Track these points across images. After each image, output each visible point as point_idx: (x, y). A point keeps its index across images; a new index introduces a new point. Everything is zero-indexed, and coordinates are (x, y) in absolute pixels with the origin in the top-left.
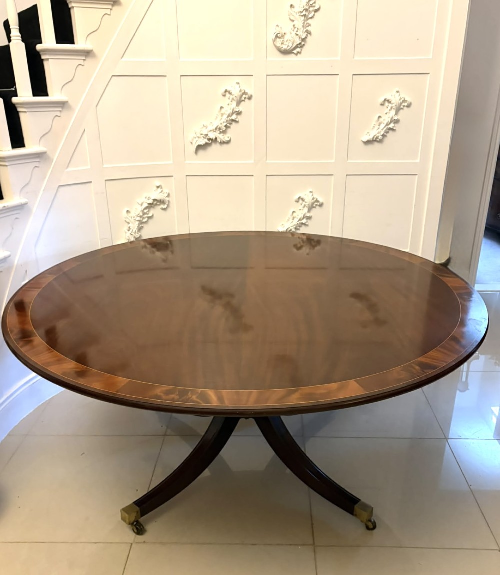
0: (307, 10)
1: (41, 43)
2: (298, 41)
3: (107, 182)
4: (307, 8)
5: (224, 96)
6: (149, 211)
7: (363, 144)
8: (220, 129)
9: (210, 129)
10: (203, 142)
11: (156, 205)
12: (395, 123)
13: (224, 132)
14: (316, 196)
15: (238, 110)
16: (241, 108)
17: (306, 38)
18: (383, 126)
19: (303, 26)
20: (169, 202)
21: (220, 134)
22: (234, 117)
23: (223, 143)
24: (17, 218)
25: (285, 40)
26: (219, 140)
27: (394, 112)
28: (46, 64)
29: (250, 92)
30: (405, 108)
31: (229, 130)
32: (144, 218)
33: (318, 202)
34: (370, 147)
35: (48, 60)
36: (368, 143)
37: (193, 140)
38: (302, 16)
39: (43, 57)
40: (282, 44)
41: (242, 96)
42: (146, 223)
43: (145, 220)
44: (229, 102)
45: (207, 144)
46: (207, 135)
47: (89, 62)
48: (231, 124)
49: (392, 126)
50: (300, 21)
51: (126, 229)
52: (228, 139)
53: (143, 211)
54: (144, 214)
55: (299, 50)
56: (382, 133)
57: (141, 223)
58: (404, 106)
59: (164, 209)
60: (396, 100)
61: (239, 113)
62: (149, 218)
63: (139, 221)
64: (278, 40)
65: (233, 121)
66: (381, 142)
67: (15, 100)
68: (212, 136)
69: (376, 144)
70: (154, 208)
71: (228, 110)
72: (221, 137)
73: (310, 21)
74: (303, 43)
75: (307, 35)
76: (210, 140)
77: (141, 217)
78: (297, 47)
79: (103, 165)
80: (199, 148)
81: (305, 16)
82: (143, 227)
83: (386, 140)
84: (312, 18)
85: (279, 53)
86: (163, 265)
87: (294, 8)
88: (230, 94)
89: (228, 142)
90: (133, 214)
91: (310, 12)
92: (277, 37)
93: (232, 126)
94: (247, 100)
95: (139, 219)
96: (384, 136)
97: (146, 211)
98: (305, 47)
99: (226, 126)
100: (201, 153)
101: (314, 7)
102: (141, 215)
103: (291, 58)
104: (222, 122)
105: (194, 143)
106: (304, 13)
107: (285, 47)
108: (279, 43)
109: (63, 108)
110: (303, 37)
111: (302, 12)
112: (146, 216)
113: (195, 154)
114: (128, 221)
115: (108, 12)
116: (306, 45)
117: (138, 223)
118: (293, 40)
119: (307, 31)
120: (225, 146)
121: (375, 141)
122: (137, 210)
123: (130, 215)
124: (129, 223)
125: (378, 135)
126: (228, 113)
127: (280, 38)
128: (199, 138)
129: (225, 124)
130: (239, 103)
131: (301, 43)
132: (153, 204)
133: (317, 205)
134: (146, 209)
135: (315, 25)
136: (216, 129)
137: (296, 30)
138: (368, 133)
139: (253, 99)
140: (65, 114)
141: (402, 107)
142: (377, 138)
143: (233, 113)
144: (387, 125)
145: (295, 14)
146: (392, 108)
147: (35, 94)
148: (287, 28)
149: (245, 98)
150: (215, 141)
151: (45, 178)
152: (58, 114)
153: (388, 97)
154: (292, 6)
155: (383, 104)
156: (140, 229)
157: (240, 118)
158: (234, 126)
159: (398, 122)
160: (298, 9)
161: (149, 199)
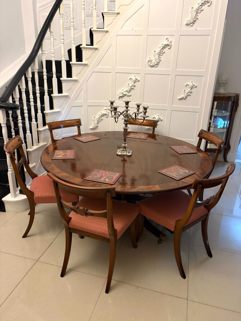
0: (160, 53)
1: (71, 61)
2: (156, 63)
3: (88, 107)
4: (160, 52)
5: (130, 80)
6: (101, 117)
7: (178, 100)
8: (127, 91)
9: (124, 91)
10: (121, 95)
11: (104, 115)
12: (190, 93)
13: (129, 92)
14: (160, 117)
15: (134, 85)
16: (135, 85)
17: (159, 62)
18: (186, 94)
19: (158, 58)
20: (108, 115)
21: (127, 93)
22: (133, 87)
23: (128, 96)
24: (57, 116)
25: (152, 62)
26: (127, 95)
27: (190, 89)
28: (72, 68)
29: (138, 79)
30: (195, 88)
31: (131, 92)
32: (99, 120)
33: (161, 119)
34: (181, 101)
35: (73, 67)
36: (180, 99)
37: (118, 94)
38: (158, 55)
39: (72, 66)
40: (151, 64)
41: (136, 80)
42: (100, 121)
43: (100, 120)
44: (131, 82)
45: (123, 96)
46: (123, 93)
47: (86, 67)
48: (131, 90)
49: (189, 94)
50: (157, 57)
51: (93, 123)
52: (130, 95)
53: (99, 117)
54: (100, 118)
55: (156, 66)
56: (185, 96)
57: (98, 121)
58: (194, 87)
59: (107, 117)
60: (191, 84)
61: (135, 86)
62: (101, 120)
63: (98, 120)
64: (149, 62)
65: (132, 88)
66: (185, 99)
67: (61, 79)
68: (125, 93)
69: (183, 100)
70: (103, 116)
71: (131, 85)
72: (128, 94)
73: (161, 57)
74: (158, 64)
75: (160, 61)
76: (124, 94)
77: (98, 119)
78: (156, 65)
79: (87, 100)
80: (120, 97)
81: (159, 55)
82: (99, 123)
83: (187, 99)
84: (162, 55)
85: (149, 67)
86: (105, 136)
87: (156, 52)
88: (132, 79)
89: (130, 96)
90: (96, 118)
91: (161, 54)
92: (149, 61)
93: (132, 90)
94: (137, 82)
95: (97, 120)
96: (186, 97)
97: (100, 117)
98: (159, 65)
99: (130, 90)
100: (121, 99)
101: (163, 52)
102: (99, 118)
103: (154, 69)
104: (128, 88)
105: (118, 95)
106: (159, 54)
107: (151, 65)
108: (149, 63)
109: (76, 81)
110: (158, 62)
111: (158, 54)
112: (100, 119)
113: (118, 99)
114: (94, 120)
115: (94, 52)
116: (159, 64)
117: (97, 121)
118: (154, 62)
119: (160, 60)
120: (129, 97)
121: (183, 99)
122: (97, 117)
123: (95, 118)
124: (94, 121)
125: (184, 97)
126: (131, 86)
127: (150, 62)
128: (120, 94)
129: (129, 89)
130: (135, 82)
131: (157, 64)
132: (103, 115)
133: (160, 120)
134: (100, 116)
135: (163, 58)
136: (126, 91)
137: (156, 59)
138: (180, 96)
139: (140, 81)
140: (76, 84)
141: (193, 87)
142: (183, 98)
143: (132, 86)
144: (187, 93)
145: (156, 54)
146: (189, 87)
147: (67, 77)
148: (153, 59)
149: (137, 81)
150: (126, 95)
151: (67, 103)
152: (74, 83)
153: (188, 83)
154: (155, 51)
155: (186, 86)
156: (98, 123)
157: (135, 88)
158: (133, 90)
159: (191, 92)
160: (157, 52)
161: (102, 113)
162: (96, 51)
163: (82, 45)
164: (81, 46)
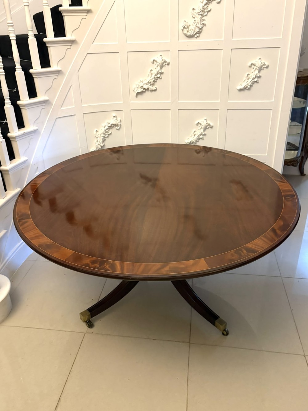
2: (198, 30)
3: (85, 115)
4: (203, 10)
5: (153, 63)
6: (109, 131)
7: (238, 91)
8: (150, 83)
9: (144, 83)
10: (140, 90)
11: (113, 127)
12: (258, 78)
13: (153, 84)
14: (209, 122)
16: (163, 70)
18: (250, 80)
19: (201, 21)
20: (121, 125)
21: (150, 85)
22: (159, 76)
23: (152, 91)
24: (32, 138)
25: (190, 29)
26: (150, 89)
27: (257, 71)
28: (49, 49)
29: (168, 61)
31: (156, 83)
32: (106, 135)
33: (210, 125)
34: (242, 93)
35: (50, 47)
36: (241, 90)
37: (134, 90)
38: (200, 15)
39: (48, 45)
41: (163, 63)
42: (107, 137)
44: (156, 67)
45: (143, 91)
46: (143, 86)
47: (74, 46)
48: (157, 80)
49: (256, 80)
50: (198, 18)
51: (96, 141)
52: (155, 89)
53: (105, 131)
55: (198, 35)
56: (250, 84)
57: (104, 137)
59: (118, 129)
60: (258, 64)
61: (162, 73)
62: (109, 135)
65: (158, 78)
66: (249, 89)
67: (31, 71)
68: (146, 87)
69: (246, 91)
71: (155, 72)
72: (151, 87)
73: (205, 18)
75: (203, 26)
76: (144, 89)
77: (104, 134)
78: (196, 33)
79: (82, 104)
80: (138, 94)
81: (202, 14)
82: (106, 140)
83: (253, 88)
84: (206, 15)
85: (186, 37)
86: (117, 161)
87: (195, 10)
88: (157, 62)
90: (100, 133)
91: (205, 12)
92: (184, 27)
94: (166, 66)
96: (251, 86)
97: (107, 131)
98: (202, 33)
100: (139, 96)
101: (208, 9)
103: (193, 40)
104: (152, 78)
107: (189, 34)
108: (186, 31)
109: (58, 73)
111: (200, 13)
112: (107, 133)
113: (136, 97)
114: (97, 136)
115: (84, 17)
116: (203, 31)
117: (102, 137)
118: (194, 29)
119: (203, 23)
120: (153, 92)
121: (246, 89)
122: (102, 130)
123: (98, 133)
124: (98, 138)
125: (247, 85)
127: (186, 28)
128: (138, 88)
129: (154, 79)
130: (162, 67)
133: (209, 127)
134: (107, 129)
135: (208, 20)
136: (148, 82)
137: (196, 23)
138: (241, 84)
139: (170, 64)
140: (60, 77)
141: (263, 68)
143: (158, 74)
144: (253, 79)
145: (195, 14)
148: (191, 22)
149: (166, 64)
150: (148, 89)
151: (49, 113)
152: (56, 77)
153: (254, 62)
154: (193, 9)
155: (250, 67)
156: (104, 141)
157: (162, 76)
158: (159, 81)
159: (260, 77)
160: (198, 10)
161: (109, 123)
162: (89, 15)
163: (61, 6)
164: (60, 9)
